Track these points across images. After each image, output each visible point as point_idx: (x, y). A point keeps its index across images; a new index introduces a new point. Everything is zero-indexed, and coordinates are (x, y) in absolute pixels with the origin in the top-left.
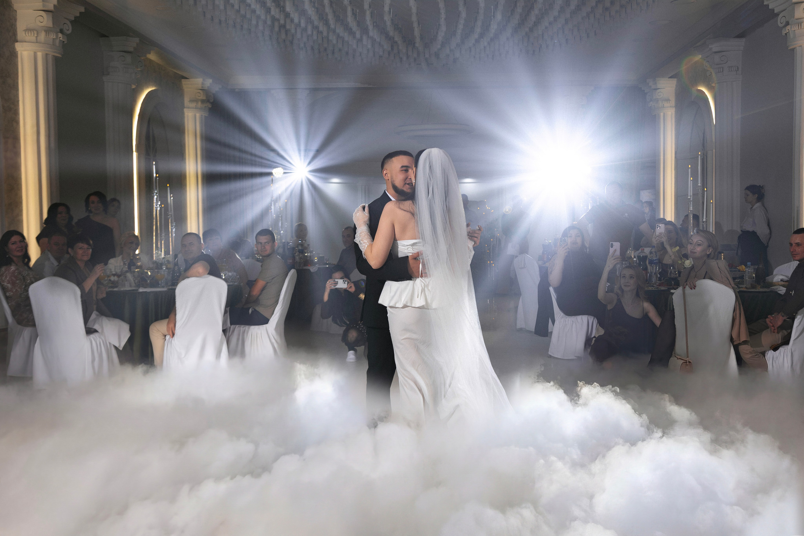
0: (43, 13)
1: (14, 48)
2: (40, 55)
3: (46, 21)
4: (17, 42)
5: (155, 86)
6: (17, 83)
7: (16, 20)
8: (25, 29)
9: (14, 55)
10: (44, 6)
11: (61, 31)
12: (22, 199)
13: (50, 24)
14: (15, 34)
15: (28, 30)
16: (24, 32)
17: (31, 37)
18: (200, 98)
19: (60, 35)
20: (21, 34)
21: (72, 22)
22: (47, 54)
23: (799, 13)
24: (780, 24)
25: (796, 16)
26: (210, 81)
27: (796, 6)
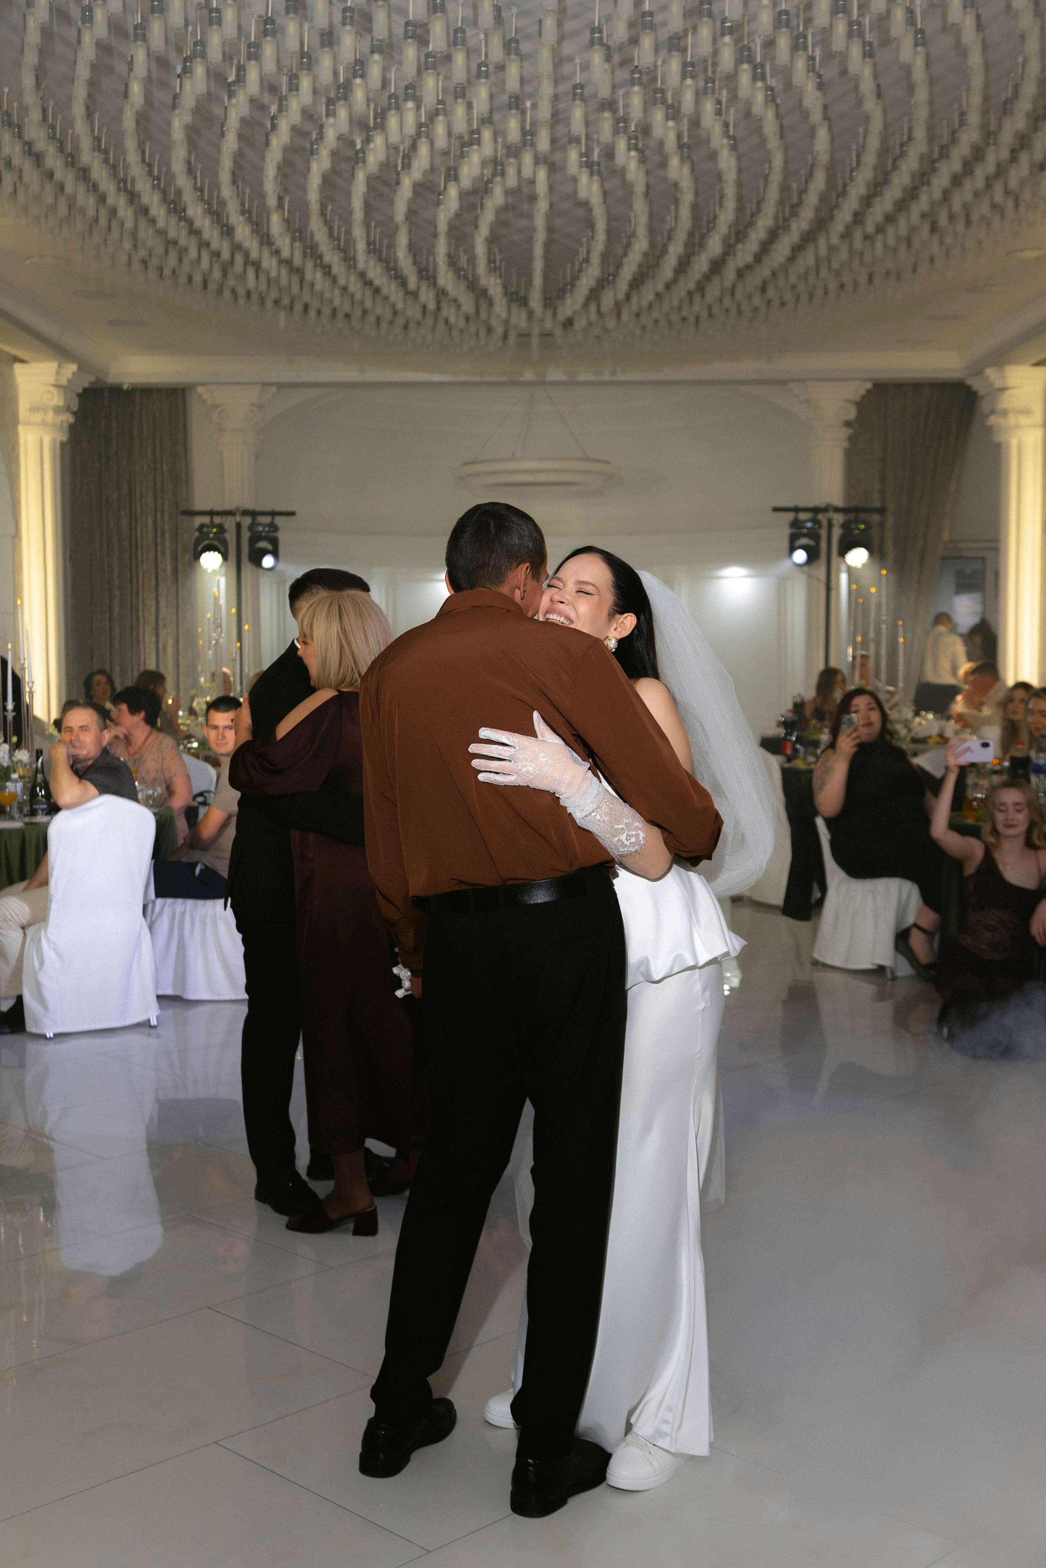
18: (51, 403)
26: (73, 367)
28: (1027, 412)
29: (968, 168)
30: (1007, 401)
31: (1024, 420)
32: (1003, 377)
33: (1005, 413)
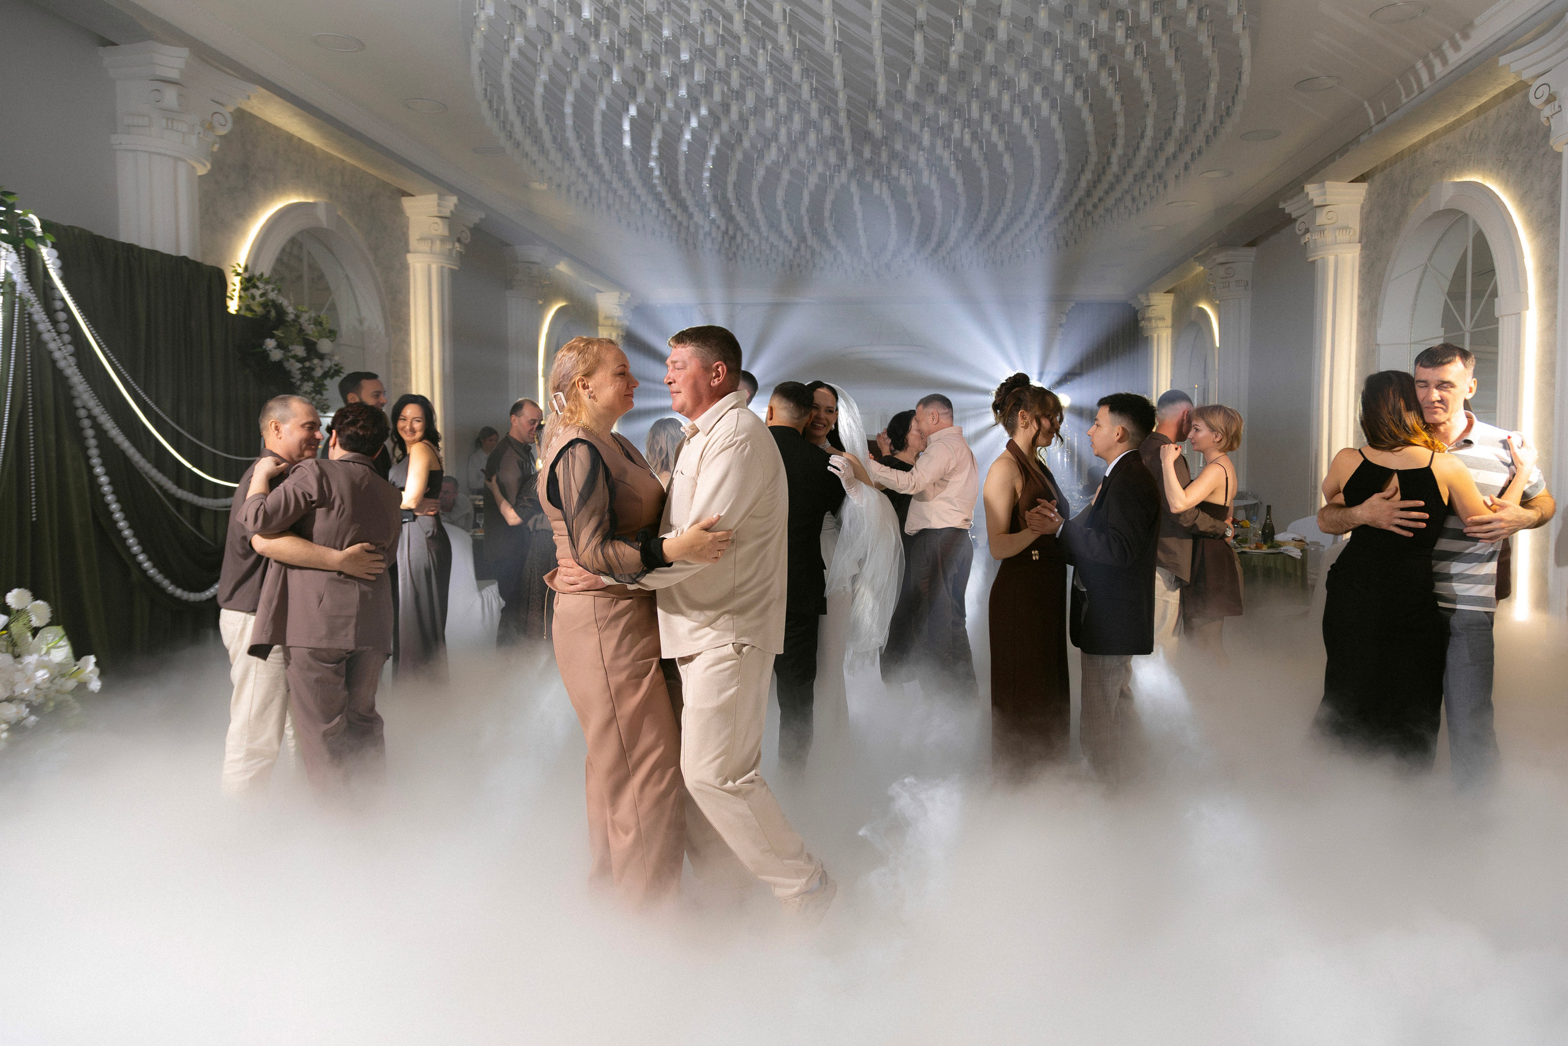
0: (438, 220)
1: (405, 260)
2: (434, 267)
3: (440, 229)
4: (409, 252)
5: (566, 302)
6: (409, 300)
7: (408, 228)
8: (418, 238)
9: (405, 267)
10: (439, 211)
11: (459, 240)
13: (447, 233)
14: (407, 244)
15: (422, 239)
16: (416, 242)
17: (425, 247)
18: (616, 312)
19: (457, 245)
20: (413, 244)
21: (471, 230)
22: (442, 267)
23: (1322, 218)
24: (1298, 232)
25: (1318, 222)
26: (629, 295)
27: (1318, 210)
28: (1163, 319)
29: (1112, 187)
30: (1152, 313)
31: (1160, 324)
32: (1148, 299)
33: (1150, 319)
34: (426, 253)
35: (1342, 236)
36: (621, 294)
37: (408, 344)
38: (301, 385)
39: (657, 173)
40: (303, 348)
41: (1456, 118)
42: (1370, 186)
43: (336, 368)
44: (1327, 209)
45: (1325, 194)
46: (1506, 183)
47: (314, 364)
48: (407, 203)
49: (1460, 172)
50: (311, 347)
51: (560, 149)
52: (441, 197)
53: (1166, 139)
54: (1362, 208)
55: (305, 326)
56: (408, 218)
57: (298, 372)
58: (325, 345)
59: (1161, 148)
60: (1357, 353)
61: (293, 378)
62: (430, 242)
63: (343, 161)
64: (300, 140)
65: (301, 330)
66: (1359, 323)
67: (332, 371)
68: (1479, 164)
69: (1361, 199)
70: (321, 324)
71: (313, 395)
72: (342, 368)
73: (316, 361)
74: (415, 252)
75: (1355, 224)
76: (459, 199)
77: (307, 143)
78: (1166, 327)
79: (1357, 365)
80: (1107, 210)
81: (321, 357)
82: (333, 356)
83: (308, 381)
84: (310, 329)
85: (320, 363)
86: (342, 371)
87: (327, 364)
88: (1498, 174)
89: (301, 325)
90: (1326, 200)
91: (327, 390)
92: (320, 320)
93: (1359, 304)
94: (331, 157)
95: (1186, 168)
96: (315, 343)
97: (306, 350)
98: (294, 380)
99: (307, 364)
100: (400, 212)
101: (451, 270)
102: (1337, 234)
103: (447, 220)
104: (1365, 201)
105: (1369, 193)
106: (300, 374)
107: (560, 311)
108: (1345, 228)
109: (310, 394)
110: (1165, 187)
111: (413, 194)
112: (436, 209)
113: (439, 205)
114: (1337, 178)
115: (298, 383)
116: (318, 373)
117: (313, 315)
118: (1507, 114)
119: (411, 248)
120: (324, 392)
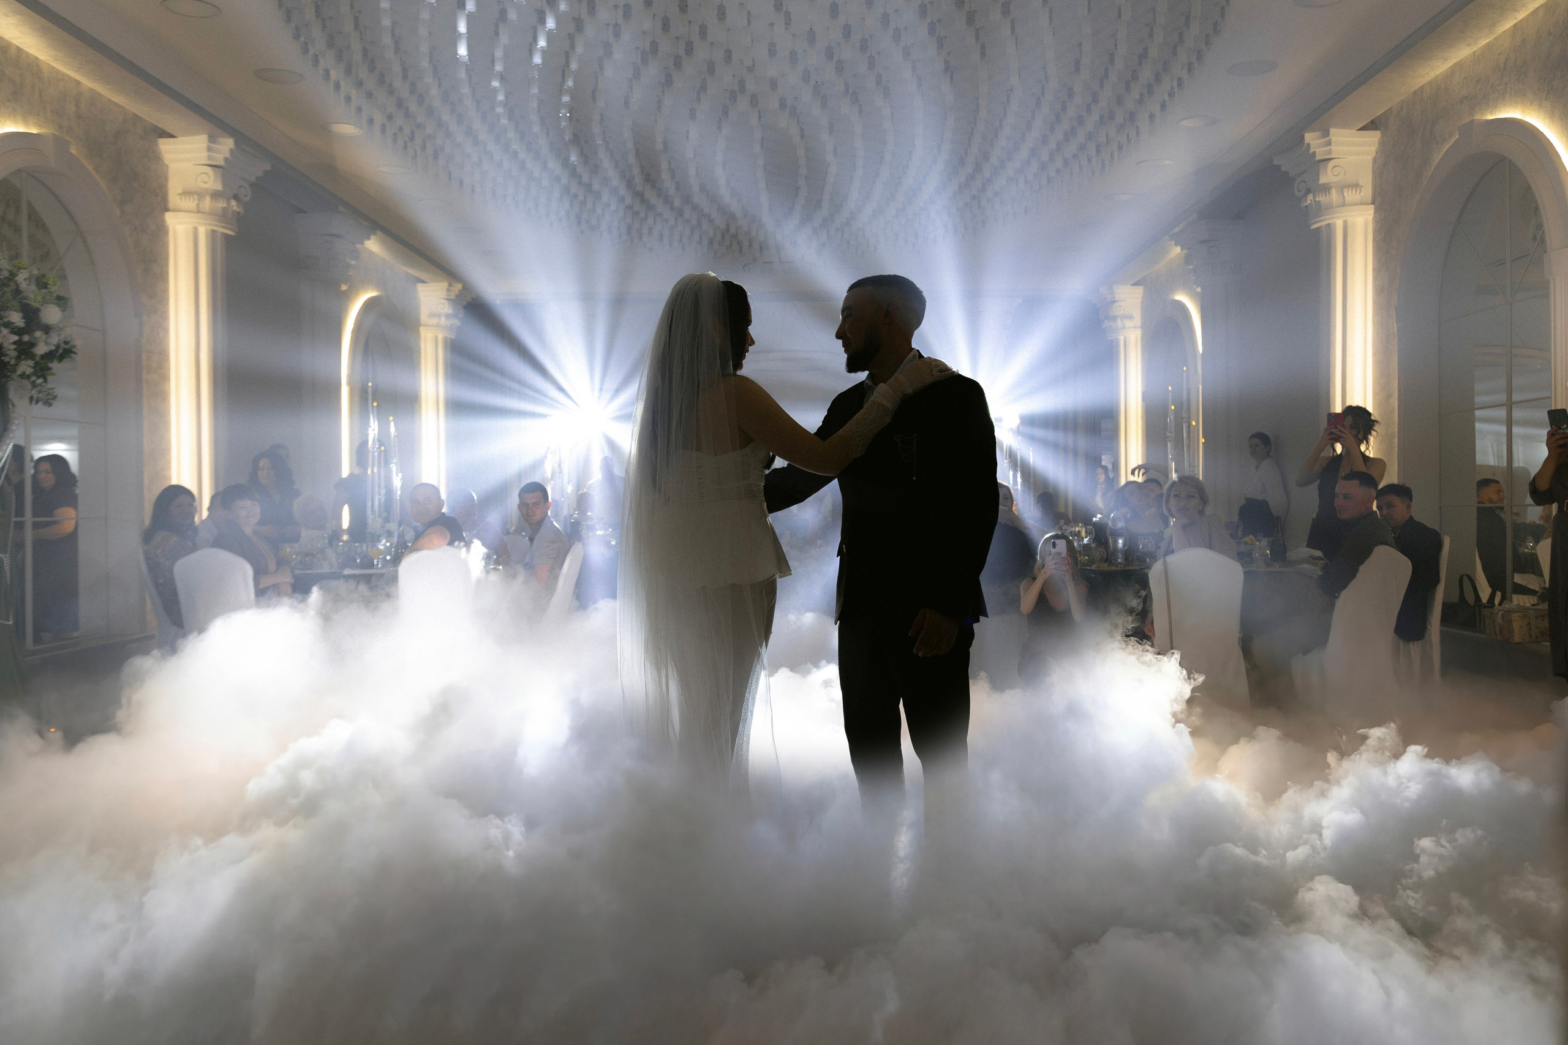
0: (209, 170)
1: (163, 221)
2: (202, 231)
3: (211, 181)
4: (168, 210)
5: (378, 291)
6: (167, 273)
7: (166, 179)
8: (181, 192)
9: (161, 231)
10: (209, 158)
11: (236, 197)
12: (170, 446)
13: (219, 187)
14: (165, 199)
15: (186, 193)
16: (178, 197)
17: (190, 203)
18: (443, 311)
19: (233, 203)
20: (174, 199)
21: (252, 185)
22: (213, 231)
23: (1327, 177)
24: (1297, 193)
25: (1323, 180)
26: (459, 286)
27: (1321, 164)
30: (1117, 311)
31: (1128, 323)
32: (1114, 293)
34: (193, 212)
35: (1350, 196)
36: (450, 285)
37: (166, 331)
38: (16, 365)
39: (501, 97)
40: (21, 315)
41: (1488, 40)
42: (1383, 134)
43: (66, 347)
44: (1331, 164)
45: (1329, 143)
46: (1551, 115)
47: (36, 338)
48: (165, 146)
49: (1494, 105)
50: (31, 315)
51: (372, 69)
52: (212, 139)
53: (1140, 64)
54: (1375, 161)
55: (23, 286)
56: (167, 166)
57: (13, 347)
58: (52, 315)
59: (1135, 77)
60: (1374, 339)
61: (7, 355)
62: (196, 197)
63: (78, 83)
64: (19, 49)
65: (18, 291)
66: (1375, 302)
67: (61, 351)
68: (1519, 95)
69: (1374, 149)
70: (45, 286)
71: (33, 378)
72: (74, 346)
73: (38, 334)
74: (175, 210)
75: (1367, 180)
76: (236, 143)
77: (28, 55)
78: (1135, 327)
79: (1374, 355)
80: (1066, 163)
81: (47, 329)
82: (61, 329)
83: (27, 359)
84: (30, 291)
85: (44, 337)
86: (74, 350)
87: (54, 339)
88: (1540, 106)
89: (17, 285)
90: (1330, 152)
91: (54, 374)
92: (44, 280)
93: (1375, 279)
94: (60, 78)
95: (1163, 106)
96: (37, 311)
97: (24, 318)
98: (6, 359)
99: (26, 338)
100: (157, 157)
101: (226, 236)
102: (1345, 194)
103: (217, 169)
104: (1377, 153)
105: (1382, 143)
106: (15, 350)
107: (369, 305)
108: (1355, 186)
109: (28, 377)
110: (1138, 134)
111: (175, 135)
112: (205, 154)
113: (209, 149)
114: (1345, 125)
115: (13, 362)
116: (41, 349)
117: (35, 272)
118: (1550, 34)
119: (171, 205)
120: (50, 378)
